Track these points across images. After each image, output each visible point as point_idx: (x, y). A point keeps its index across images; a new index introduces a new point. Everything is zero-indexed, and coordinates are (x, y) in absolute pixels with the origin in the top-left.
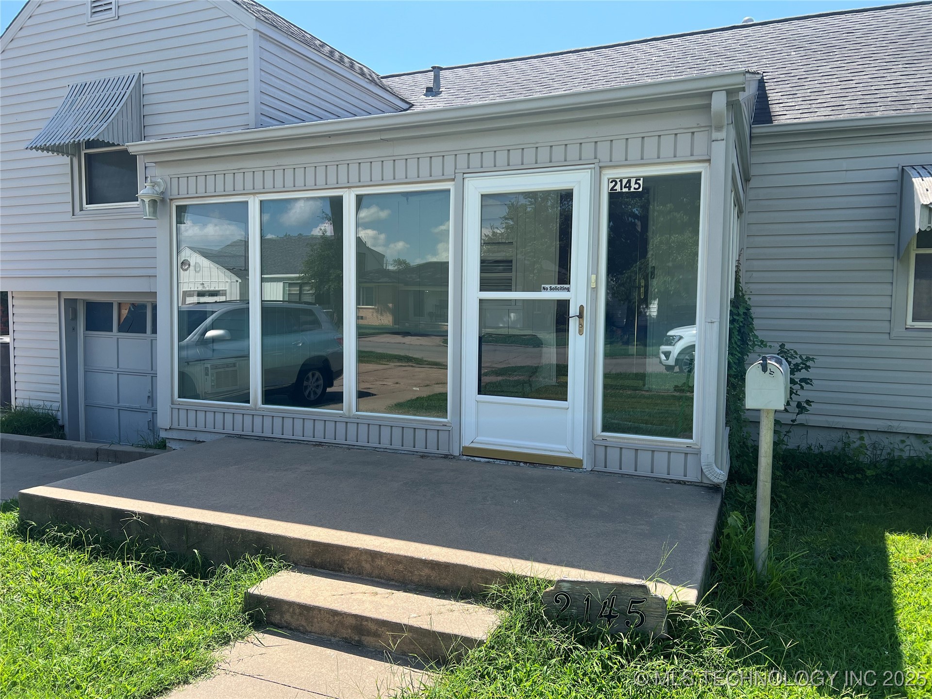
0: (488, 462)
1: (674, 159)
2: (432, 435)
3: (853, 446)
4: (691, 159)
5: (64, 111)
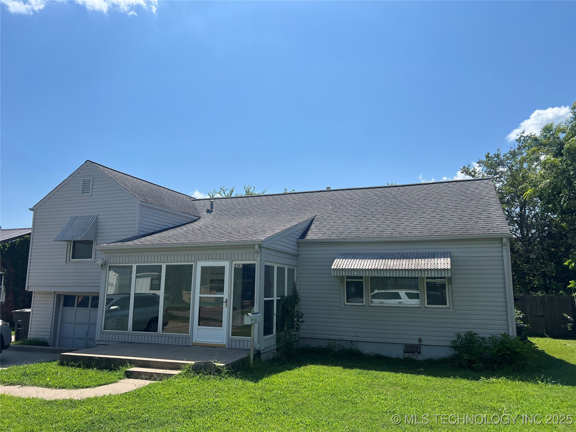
0: (199, 347)
1: (249, 260)
2: (184, 339)
3: (332, 345)
4: (253, 260)
5: (68, 227)
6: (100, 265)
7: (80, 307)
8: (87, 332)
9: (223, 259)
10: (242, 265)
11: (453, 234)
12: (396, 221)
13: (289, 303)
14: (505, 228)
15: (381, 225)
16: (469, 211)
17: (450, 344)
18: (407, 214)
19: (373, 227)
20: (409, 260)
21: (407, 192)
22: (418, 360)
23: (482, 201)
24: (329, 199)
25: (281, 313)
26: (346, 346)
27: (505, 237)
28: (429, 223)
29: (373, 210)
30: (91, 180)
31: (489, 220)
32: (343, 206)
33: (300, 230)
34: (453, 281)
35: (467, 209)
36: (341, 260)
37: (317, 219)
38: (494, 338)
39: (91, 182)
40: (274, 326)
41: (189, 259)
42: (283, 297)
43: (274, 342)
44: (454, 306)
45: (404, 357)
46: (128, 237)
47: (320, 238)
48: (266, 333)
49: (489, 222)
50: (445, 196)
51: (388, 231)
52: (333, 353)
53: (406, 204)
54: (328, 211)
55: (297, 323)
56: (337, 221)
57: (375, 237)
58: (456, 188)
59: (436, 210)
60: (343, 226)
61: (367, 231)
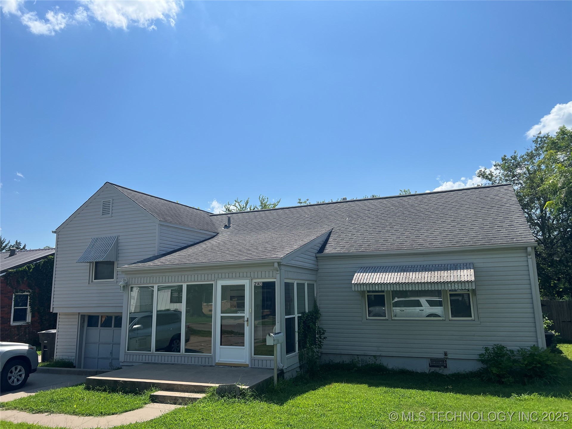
0: (223, 367)
1: (269, 278)
2: (207, 359)
3: (356, 360)
4: (273, 278)
5: (90, 249)
6: (122, 286)
7: (104, 327)
8: (111, 352)
9: (243, 278)
10: (262, 283)
11: (474, 244)
12: (416, 232)
13: (310, 320)
14: (529, 236)
15: (401, 237)
16: (490, 219)
17: (477, 357)
18: (427, 224)
19: (392, 239)
20: (431, 272)
21: (425, 200)
22: (445, 374)
23: (503, 208)
24: (345, 211)
25: (303, 330)
26: (369, 361)
27: (529, 246)
28: (450, 233)
29: (391, 220)
30: (111, 201)
31: (512, 228)
32: (360, 218)
33: (319, 244)
34: (478, 292)
35: (488, 217)
36: (362, 274)
37: (335, 232)
38: (523, 350)
39: (111, 204)
40: (296, 344)
41: (210, 278)
42: (303, 313)
43: (297, 360)
44: (479, 318)
45: (430, 372)
46: (149, 257)
47: (339, 251)
48: (288, 352)
49: (512, 231)
50: (464, 204)
51: (408, 242)
52: (356, 369)
53: (425, 214)
54: (346, 223)
55: (320, 340)
56: (355, 234)
57: (395, 249)
58: (475, 195)
59: (455, 220)
60: (362, 239)
61: (387, 243)
